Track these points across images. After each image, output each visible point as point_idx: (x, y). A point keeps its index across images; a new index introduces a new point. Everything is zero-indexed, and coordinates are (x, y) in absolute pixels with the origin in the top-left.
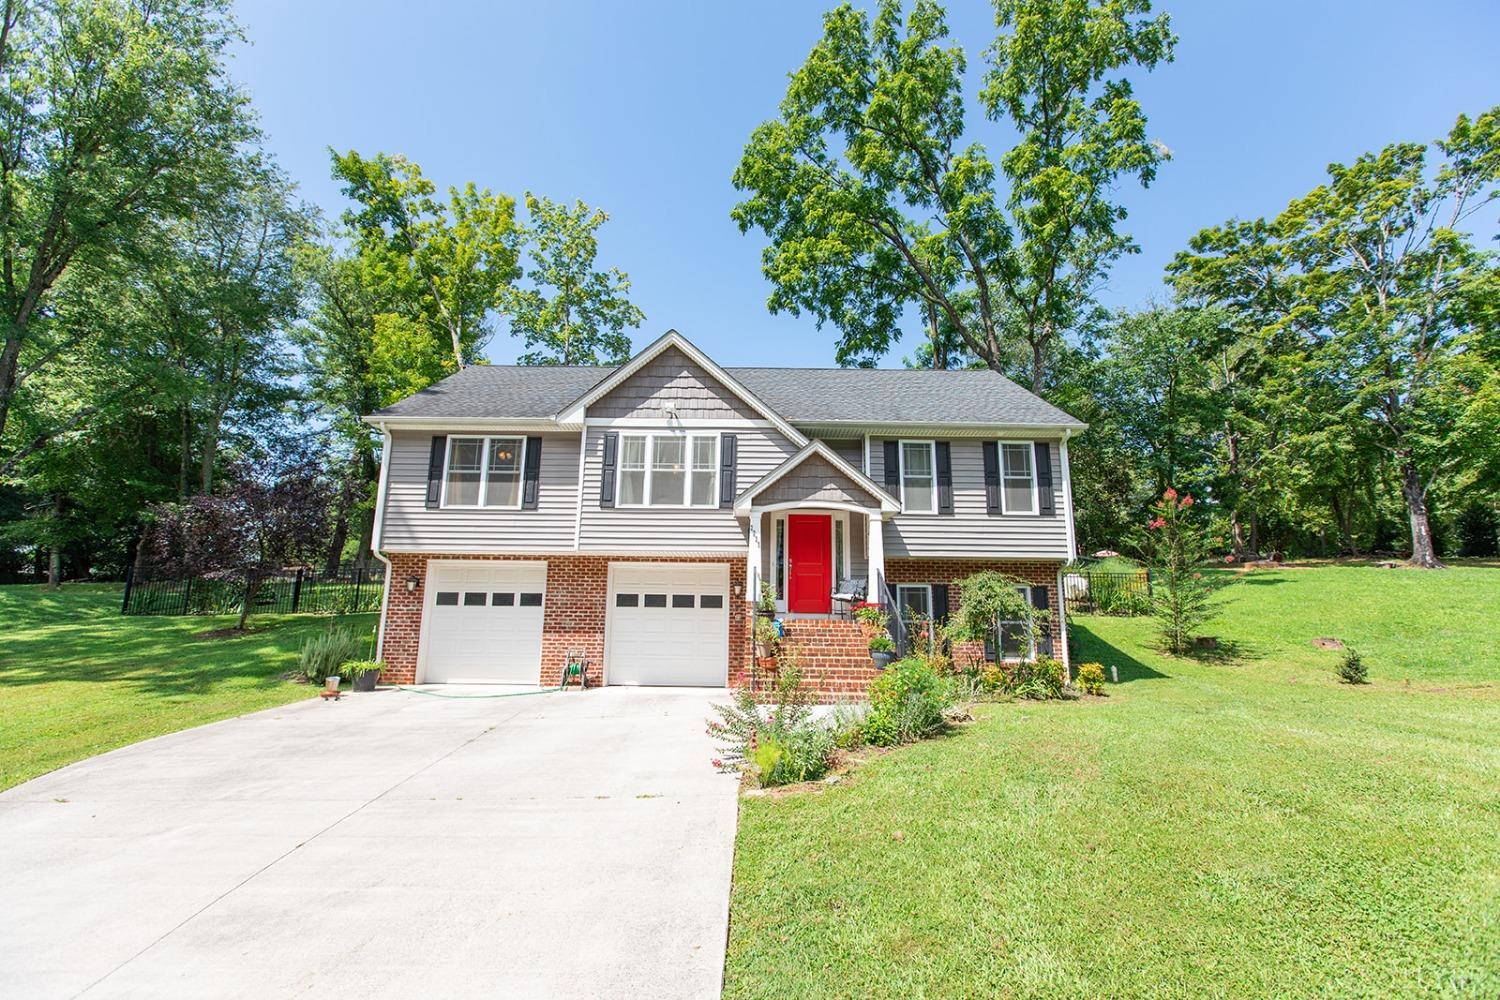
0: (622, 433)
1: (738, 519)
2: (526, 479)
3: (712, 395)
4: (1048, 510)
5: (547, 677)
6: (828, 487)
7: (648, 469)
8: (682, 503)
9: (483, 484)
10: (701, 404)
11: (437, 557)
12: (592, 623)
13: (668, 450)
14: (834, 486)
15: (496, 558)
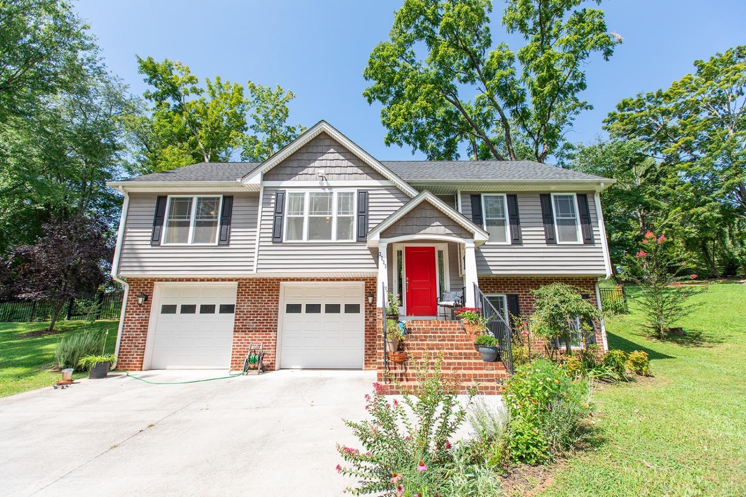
0: (288, 191)
1: (370, 249)
2: (222, 224)
3: (350, 164)
4: (589, 240)
5: (235, 364)
6: (435, 224)
7: (306, 215)
8: (330, 239)
9: (191, 228)
10: (343, 170)
11: (160, 280)
12: (269, 325)
13: (321, 203)
14: (438, 223)
15: (202, 280)
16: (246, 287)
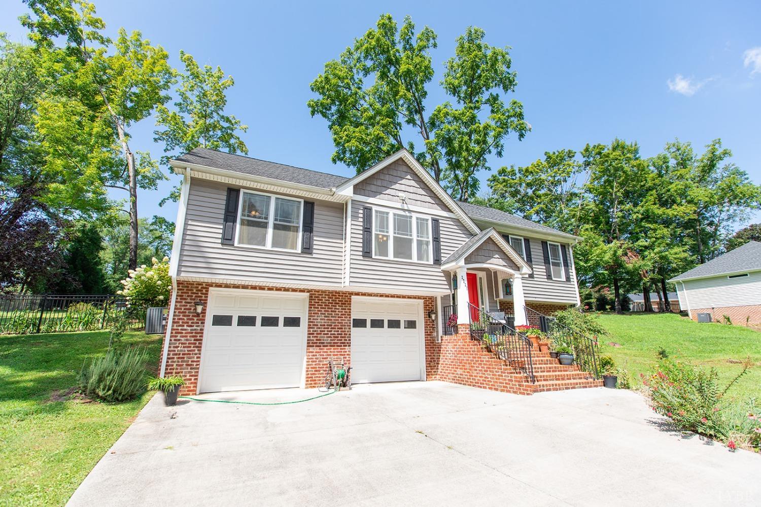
0: (374, 208)
1: (443, 271)
2: (304, 230)
3: (424, 193)
4: (568, 279)
6: (495, 256)
7: (391, 233)
8: (411, 259)
9: (270, 231)
10: (419, 197)
11: (219, 286)
13: (403, 224)
14: (498, 256)
16: (318, 299)
